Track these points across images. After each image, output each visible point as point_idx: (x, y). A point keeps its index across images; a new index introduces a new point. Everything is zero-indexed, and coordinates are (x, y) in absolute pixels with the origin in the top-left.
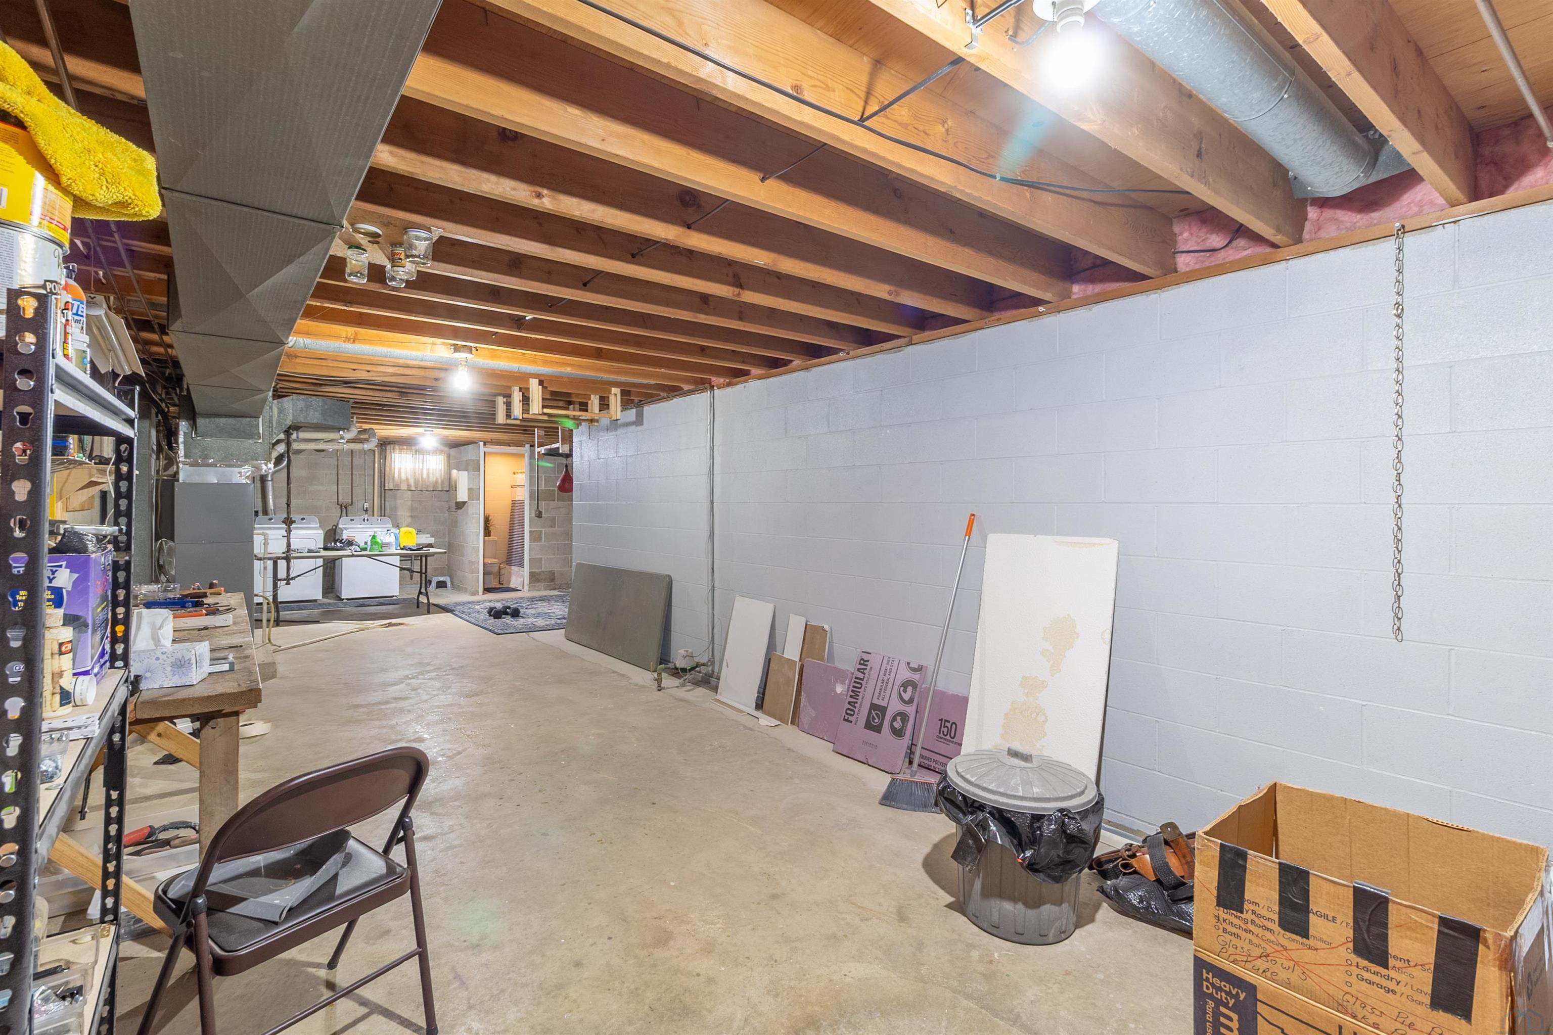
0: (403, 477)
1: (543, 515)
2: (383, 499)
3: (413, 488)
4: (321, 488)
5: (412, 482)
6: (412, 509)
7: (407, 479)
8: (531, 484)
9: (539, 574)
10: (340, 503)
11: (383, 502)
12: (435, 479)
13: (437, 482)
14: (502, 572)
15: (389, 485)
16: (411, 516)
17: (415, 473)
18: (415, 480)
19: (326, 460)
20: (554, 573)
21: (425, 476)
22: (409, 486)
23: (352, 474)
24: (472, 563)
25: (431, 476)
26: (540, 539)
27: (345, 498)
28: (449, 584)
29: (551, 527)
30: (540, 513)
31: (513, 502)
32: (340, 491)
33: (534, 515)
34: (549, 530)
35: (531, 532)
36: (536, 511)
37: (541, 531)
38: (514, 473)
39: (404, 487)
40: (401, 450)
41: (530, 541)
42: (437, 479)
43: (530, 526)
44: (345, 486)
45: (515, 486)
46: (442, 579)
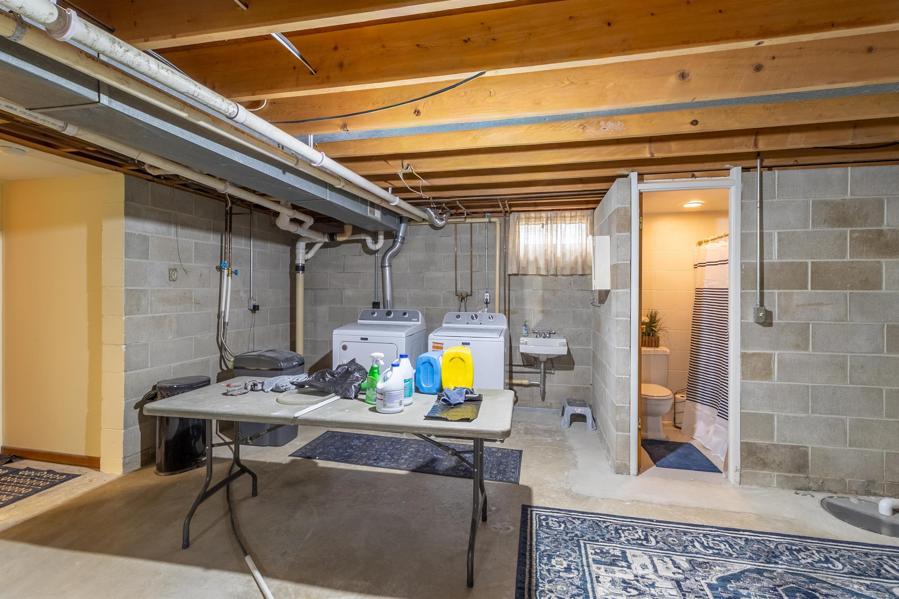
0: (531, 257)
1: (775, 321)
2: (507, 288)
3: (543, 272)
4: (439, 274)
5: (542, 264)
6: (544, 301)
7: (536, 260)
8: (744, 253)
9: (767, 449)
10: (458, 293)
11: (507, 292)
12: (573, 258)
13: (576, 262)
14: (679, 408)
15: (512, 269)
16: (543, 312)
17: (546, 251)
18: (546, 261)
19: (444, 238)
20: (806, 454)
21: (559, 254)
22: (538, 268)
23: (471, 255)
24: (618, 410)
25: (568, 256)
26: (767, 373)
27: (464, 288)
28: (589, 420)
29: (797, 347)
30: (769, 315)
31: (699, 292)
32: (459, 278)
33: (751, 319)
34: (790, 354)
35: (744, 356)
36: (758, 311)
37: (770, 356)
38: (700, 244)
39: (532, 270)
40: (528, 219)
41: (744, 375)
42: (576, 258)
43: (744, 344)
44: (464, 271)
45: (703, 265)
46: (579, 410)
